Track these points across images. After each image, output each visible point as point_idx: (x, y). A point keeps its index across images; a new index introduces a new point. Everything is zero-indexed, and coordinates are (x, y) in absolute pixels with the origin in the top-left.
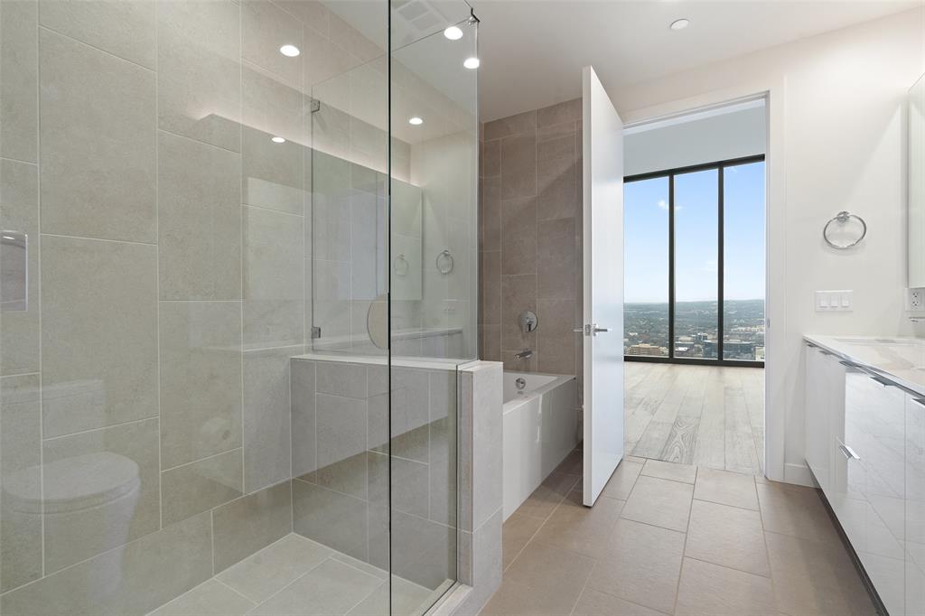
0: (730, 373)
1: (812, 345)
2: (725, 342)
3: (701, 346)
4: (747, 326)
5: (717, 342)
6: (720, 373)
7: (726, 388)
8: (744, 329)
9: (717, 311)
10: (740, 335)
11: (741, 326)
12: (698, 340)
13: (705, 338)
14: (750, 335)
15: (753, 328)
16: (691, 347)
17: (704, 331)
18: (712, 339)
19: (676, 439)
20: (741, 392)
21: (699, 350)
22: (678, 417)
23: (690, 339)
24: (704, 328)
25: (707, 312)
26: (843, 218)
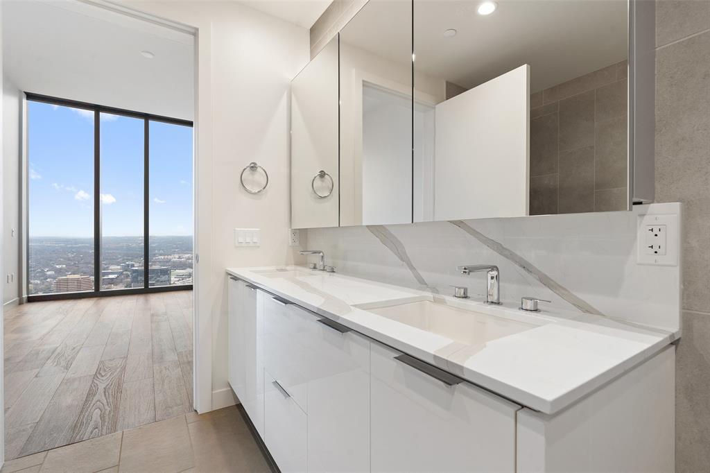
0: (155, 299)
1: (235, 278)
2: (150, 268)
3: (129, 273)
4: (164, 255)
5: (143, 268)
6: (147, 300)
7: (152, 315)
8: (162, 257)
9: (143, 244)
10: (160, 262)
11: (161, 255)
12: (126, 268)
13: (133, 266)
14: (167, 262)
15: (169, 257)
16: (121, 274)
17: (131, 260)
18: (139, 266)
19: (96, 399)
20: (166, 317)
21: (127, 276)
22: (101, 362)
23: (119, 267)
24: (133, 258)
25: (134, 245)
26: (253, 167)
